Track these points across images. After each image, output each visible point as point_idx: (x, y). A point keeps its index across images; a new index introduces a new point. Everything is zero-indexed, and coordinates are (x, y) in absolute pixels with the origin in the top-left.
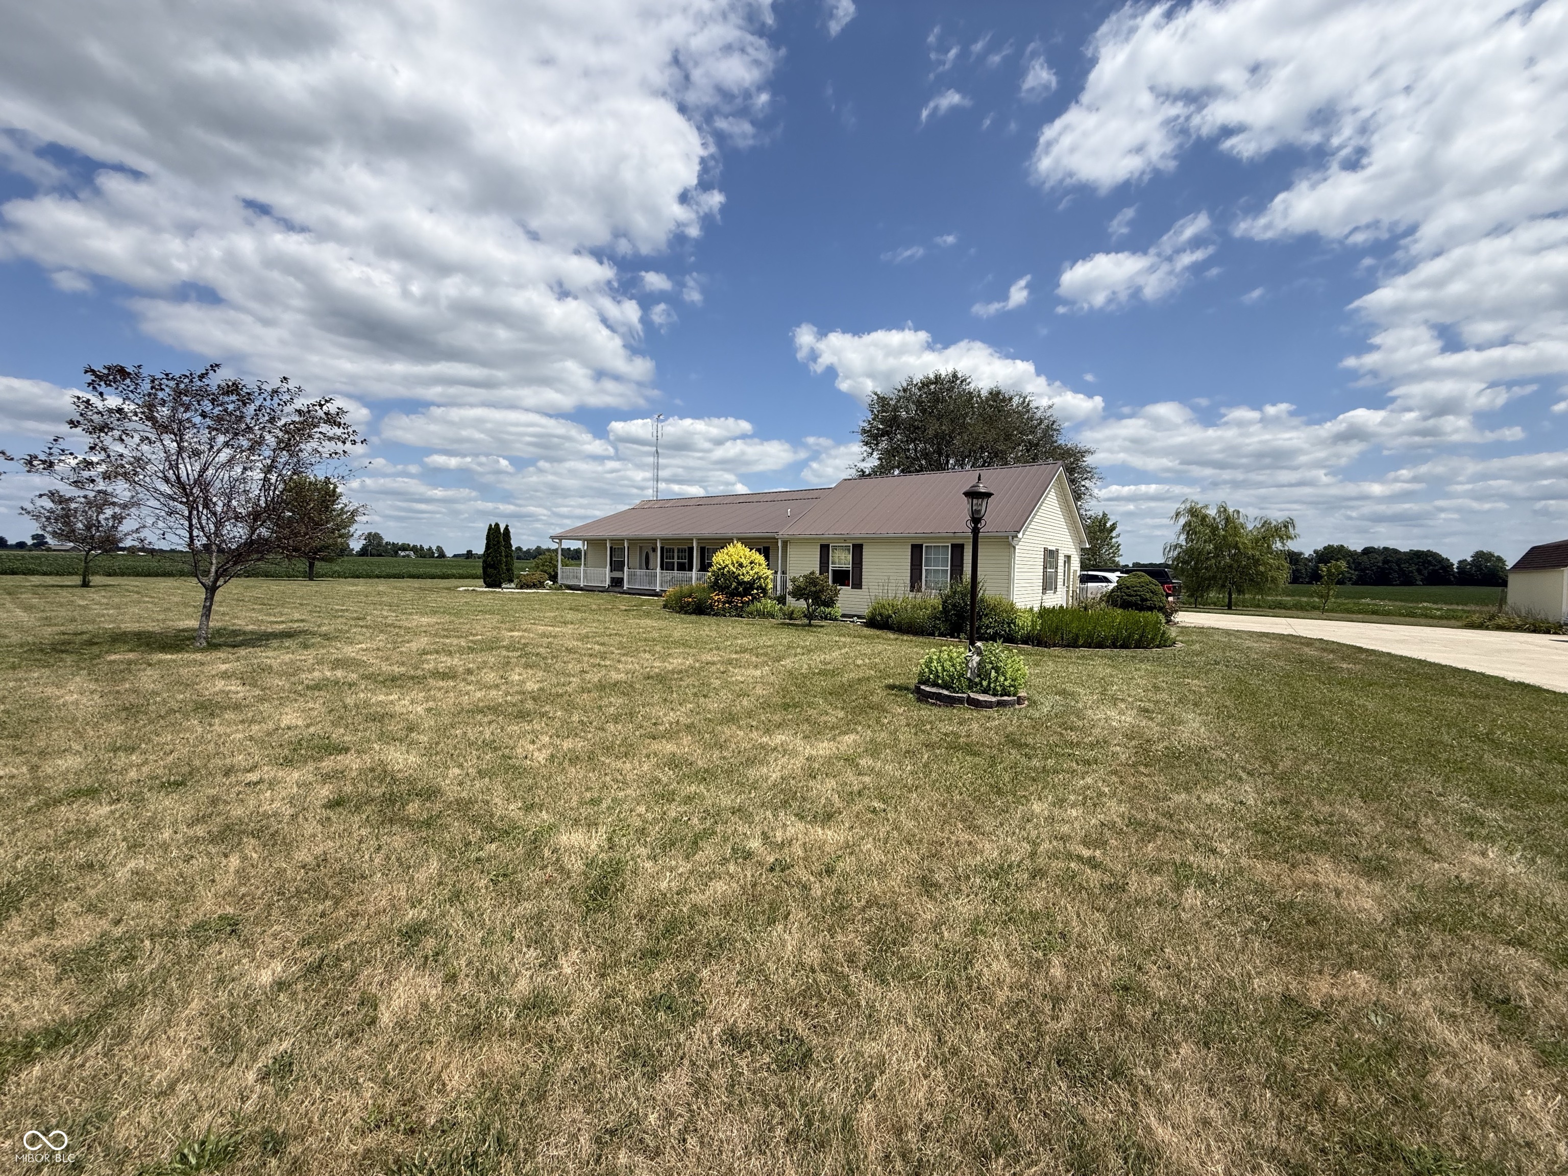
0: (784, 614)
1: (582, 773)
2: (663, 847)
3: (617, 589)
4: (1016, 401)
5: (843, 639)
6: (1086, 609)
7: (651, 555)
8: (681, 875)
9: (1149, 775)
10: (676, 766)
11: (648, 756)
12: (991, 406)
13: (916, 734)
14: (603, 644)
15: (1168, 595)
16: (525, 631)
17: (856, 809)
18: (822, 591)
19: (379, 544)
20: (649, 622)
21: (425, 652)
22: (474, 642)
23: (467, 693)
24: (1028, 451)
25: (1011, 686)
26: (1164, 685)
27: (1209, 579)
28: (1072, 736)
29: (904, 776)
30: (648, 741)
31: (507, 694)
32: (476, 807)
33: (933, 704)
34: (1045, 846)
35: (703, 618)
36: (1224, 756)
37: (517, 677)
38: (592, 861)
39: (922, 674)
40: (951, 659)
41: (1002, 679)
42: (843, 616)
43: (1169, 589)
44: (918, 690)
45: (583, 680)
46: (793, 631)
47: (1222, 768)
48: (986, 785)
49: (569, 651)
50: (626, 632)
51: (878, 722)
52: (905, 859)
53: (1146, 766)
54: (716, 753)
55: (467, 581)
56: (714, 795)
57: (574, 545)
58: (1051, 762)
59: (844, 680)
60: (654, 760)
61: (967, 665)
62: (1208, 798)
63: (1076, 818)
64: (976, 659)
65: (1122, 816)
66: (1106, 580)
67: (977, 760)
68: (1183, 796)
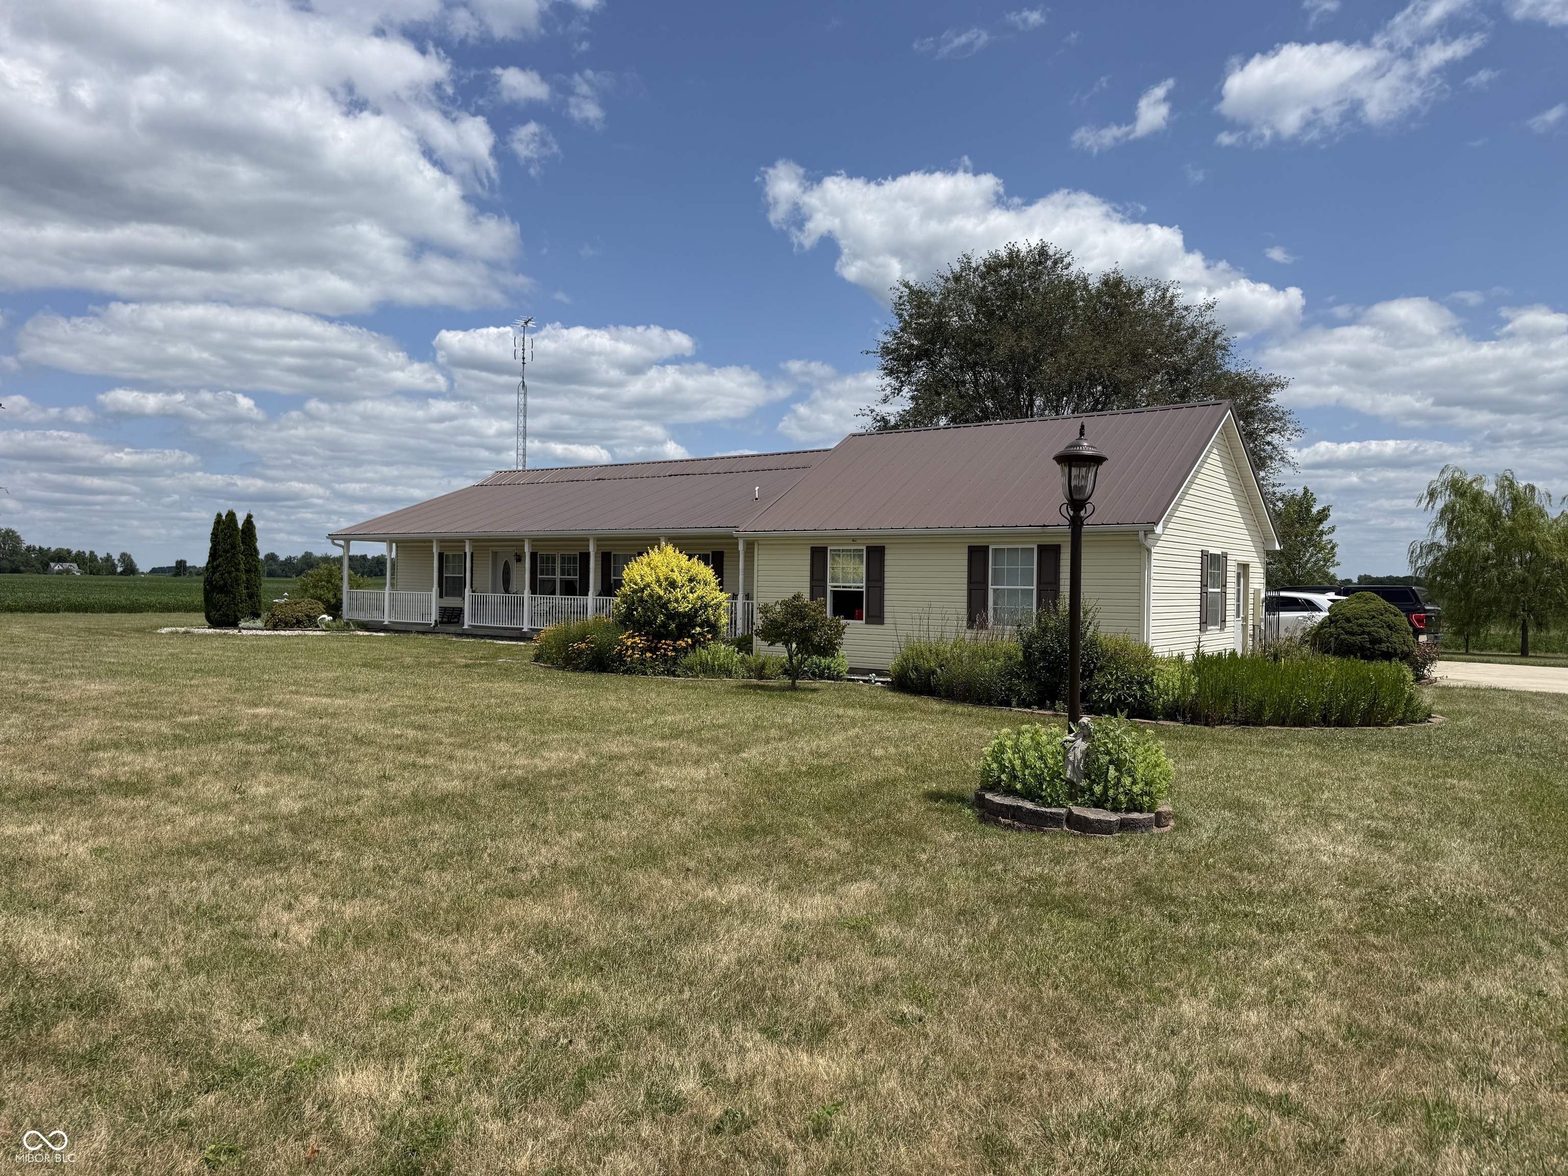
0: (749, 670)
1: (378, 961)
2: (522, 1094)
3: (452, 628)
4: (1150, 295)
5: (851, 712)
6: (1276, 657)
7: (514, 566)
8: (553, 1144)
9: (1383, 949)
10: (550, 946)
11: (498, 929)
12: (1107, 306)
13: (977, 880)
14: (421, 727)
15: (1417, 633)
16: (279, 705)
17: (869, 1016)
18: (813, 628)
19: (15, 551)
20: (508, 686)
21: (94, 746)
22: (186, 727)
23: (171, 820)
24: (1172, 382)
25: (1144, 793)
26: (1411, 790)
27: (1489, 603)
28: (1250, 881)
29: (956, 956)
30: (498, 901)
31: (243, 820)
32: (181, 1028)
33: (1008, 826)
34: (1202, 1078)
35: (604, 677)
36: (1512, 912)
37: (262, 790)
38: (392, 1123)
39: (986, 772)
40: (1037, 746)
41: (1127, 781)
42: (852, 671)
43: (1420, 621)
44: (980, 802)
45: (383, 793)
46: (763, 698)
47: (1509, 933)
48: (1101, 970)
49: (358, 740)
50: (465, 705)
51: (911, 859)
52: (955, 1107)
53: (1378, 932)
54: (623, 920)
55: (175, 616)
56: (615, 997)
57: (374, 550)
58: (1213, 928)
59: (853, 784)
60: (508, 936)
61: (1065, 757)
62: (1485, 986)
63: (1257, 1027)
64: (1081, 745)
65: (1336, 1021)
66: (1311, 606)
67: (1085, 926)
68: (1442, 984)
